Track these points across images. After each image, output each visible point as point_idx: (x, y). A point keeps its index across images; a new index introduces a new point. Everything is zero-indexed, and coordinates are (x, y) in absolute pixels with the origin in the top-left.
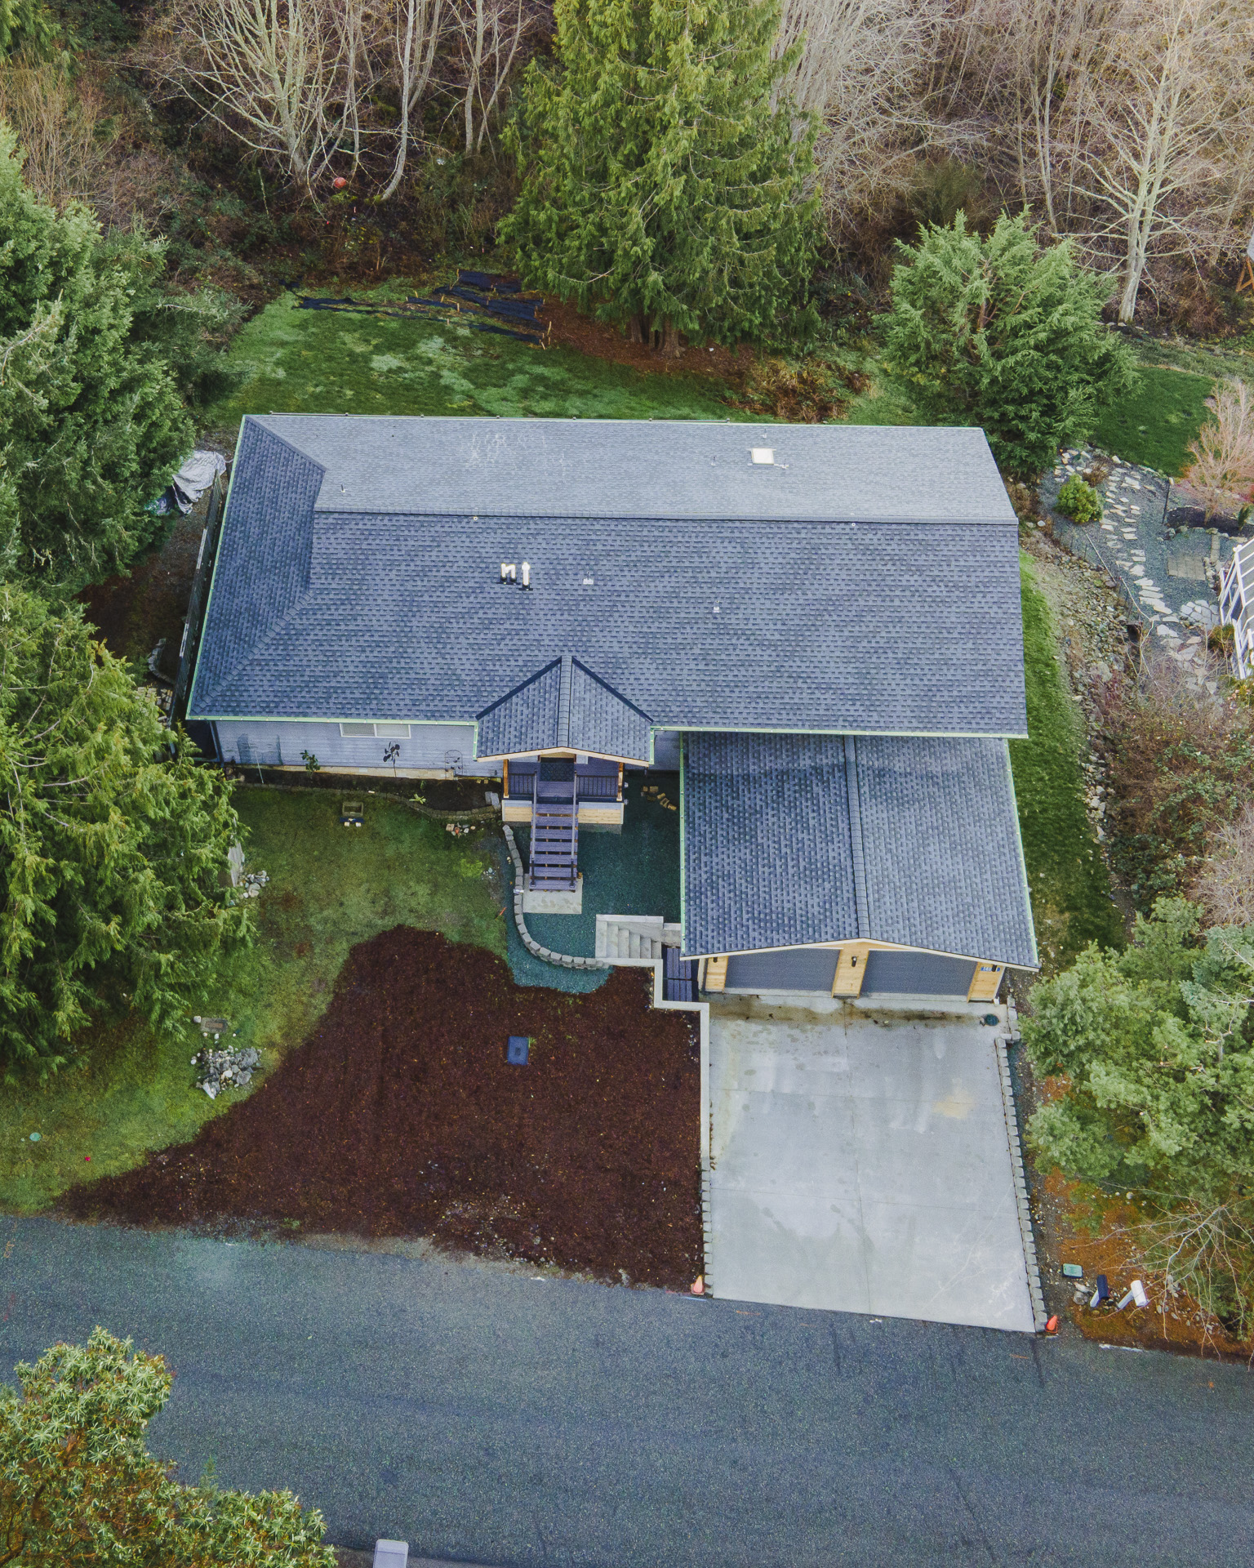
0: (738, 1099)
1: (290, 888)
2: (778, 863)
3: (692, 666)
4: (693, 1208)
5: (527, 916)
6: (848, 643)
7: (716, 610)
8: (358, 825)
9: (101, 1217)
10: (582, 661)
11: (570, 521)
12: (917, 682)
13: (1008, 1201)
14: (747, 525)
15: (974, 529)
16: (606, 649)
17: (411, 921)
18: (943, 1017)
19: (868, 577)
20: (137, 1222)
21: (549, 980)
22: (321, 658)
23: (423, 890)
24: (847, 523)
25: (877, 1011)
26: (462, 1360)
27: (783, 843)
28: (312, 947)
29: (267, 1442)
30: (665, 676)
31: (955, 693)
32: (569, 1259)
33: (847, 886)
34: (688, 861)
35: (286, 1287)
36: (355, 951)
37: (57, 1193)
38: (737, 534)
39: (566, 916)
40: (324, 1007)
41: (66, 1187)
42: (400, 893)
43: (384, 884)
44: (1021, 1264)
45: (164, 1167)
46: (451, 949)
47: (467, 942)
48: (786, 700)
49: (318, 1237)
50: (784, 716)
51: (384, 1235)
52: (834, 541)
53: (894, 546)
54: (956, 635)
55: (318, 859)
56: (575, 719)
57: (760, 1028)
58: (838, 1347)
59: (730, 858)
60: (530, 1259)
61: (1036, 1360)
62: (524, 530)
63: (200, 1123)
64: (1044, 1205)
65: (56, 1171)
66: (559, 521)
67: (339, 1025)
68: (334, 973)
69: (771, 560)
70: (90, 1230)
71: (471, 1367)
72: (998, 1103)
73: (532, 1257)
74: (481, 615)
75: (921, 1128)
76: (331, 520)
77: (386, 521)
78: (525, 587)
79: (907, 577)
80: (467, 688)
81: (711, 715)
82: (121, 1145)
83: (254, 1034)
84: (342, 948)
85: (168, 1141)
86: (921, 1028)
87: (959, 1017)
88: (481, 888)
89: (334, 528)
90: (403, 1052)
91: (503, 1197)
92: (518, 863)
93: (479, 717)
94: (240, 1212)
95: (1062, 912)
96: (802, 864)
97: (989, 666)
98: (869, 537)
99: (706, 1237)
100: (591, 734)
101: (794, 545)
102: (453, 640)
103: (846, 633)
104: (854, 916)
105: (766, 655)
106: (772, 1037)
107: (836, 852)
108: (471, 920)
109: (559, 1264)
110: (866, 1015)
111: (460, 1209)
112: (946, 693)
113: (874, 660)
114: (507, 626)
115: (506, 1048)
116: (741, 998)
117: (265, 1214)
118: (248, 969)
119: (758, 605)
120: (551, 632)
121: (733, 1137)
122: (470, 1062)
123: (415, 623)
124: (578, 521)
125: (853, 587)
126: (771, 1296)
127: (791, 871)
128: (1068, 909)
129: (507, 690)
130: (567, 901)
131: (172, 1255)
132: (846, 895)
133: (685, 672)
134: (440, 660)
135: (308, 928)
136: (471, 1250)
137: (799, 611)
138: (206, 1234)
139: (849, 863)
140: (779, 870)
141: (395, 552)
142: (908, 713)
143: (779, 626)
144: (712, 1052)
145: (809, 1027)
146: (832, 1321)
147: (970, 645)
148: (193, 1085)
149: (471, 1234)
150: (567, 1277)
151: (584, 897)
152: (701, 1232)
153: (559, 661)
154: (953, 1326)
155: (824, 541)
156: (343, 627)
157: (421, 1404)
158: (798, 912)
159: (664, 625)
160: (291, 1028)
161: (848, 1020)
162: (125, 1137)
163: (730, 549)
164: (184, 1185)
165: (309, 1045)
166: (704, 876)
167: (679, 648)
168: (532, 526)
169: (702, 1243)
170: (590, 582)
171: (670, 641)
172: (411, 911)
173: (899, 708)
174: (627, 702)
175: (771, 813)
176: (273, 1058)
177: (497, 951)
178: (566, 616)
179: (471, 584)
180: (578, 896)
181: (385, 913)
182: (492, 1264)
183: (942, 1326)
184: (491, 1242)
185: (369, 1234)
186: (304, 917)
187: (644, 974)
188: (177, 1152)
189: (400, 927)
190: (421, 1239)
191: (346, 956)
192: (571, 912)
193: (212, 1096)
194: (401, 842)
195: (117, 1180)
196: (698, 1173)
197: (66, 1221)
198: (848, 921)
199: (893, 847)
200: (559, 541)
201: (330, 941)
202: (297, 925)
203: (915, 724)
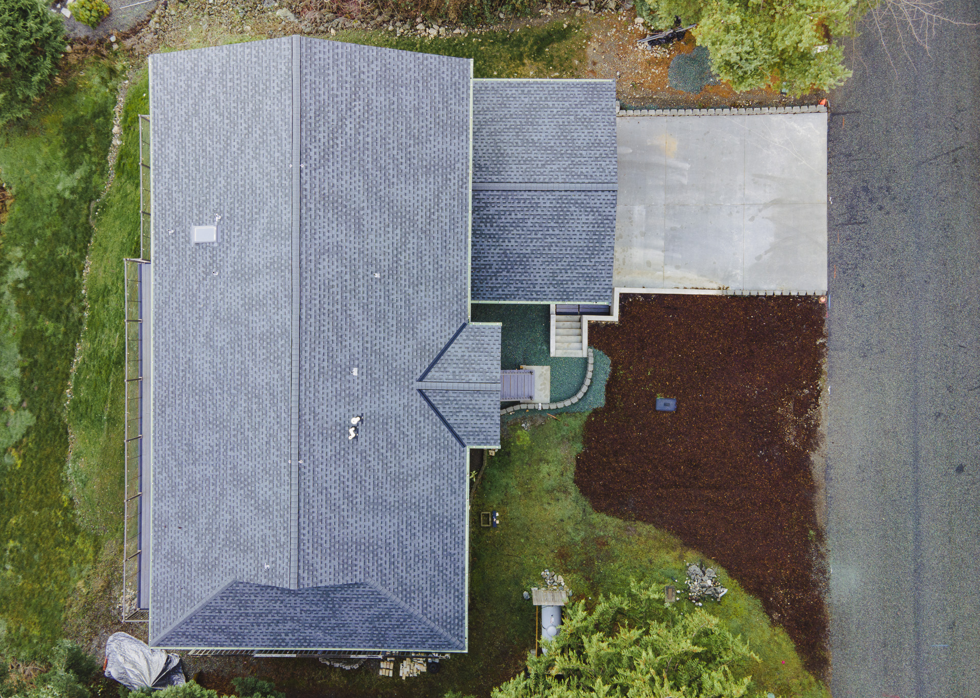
0: (670, 271)
1: (552, 555)
2: (549, 240)
3: (423, 294)
4: (762, 301)
5: (553, 400)
6: (403, 179)
7: (377, 275)
8: (497, 514)
9: (825, 649)
10: (420, 374)
11: (303, 388)
12: (432, 132)
13: (737, 120)
14: (304, 249)
15: (304, 71)
16: (410, 357)
17: (570, 474)
19: (348, 159)
20: (825, 627)
21: (601, 386)
22: (420, 565)
23: (545, 468)
24: (301, 171)
26: (886, 433)
27: (533, 236)
28: (600, 537)
29: (950, 538)
30: (430, 314)
31: (441, 106)
32: (815, 374)
33: (576, 196)
34: (537, 299)
35: (855, 535)
36: (598, 509)
37: (812, 679)
38: (313, 258)
39: (552, 375)
40: (647, 527)
41: (807, 674)
42: (549, 483)
43: (542, 494)
44: (781, 116)
45: (783, 615)
46: (590, 448)
47: (582, 439)
48: (447, 228)
49: (818, 519)
50: (459, 230)
51: (812, 480)
52: (317, 182)
53: (321, 136)
54: (395, 99)
55: (527, 539)
56: (474, 379)
58: (849, 222)
59: (540, 273)
60: (819, 395)
61: (844, 114)
62: (311, 423)
63: (745, 596)
64: (738, 99)
65: (796, 681)
66: (303, 397)
67: (661, 516)
68: (619, 522)
69: (334, 232)
70: (833, 655)
71: (889, 427)
72: (665, 119)
73: (816, 394)
74: (384, 451)
75: (687, 166)
76: (306, 575)
77: (305, 532)
78: (361, 420)
79: (348, 129)
80: (442, 455)
81: (459, 282)
82: (769, 643)
83: (675, 569)
84: (597, 518)
85: (762, 614)
88: (536, 430)
89: (311, 569)
90: (678, 475)
91: (779, 412)
92: (517, 407)
93: (464, 446)
94: (809, 567)
95: (524, 64)
96: (552, 224)
97: (420, 78)
98: (314, 154)
99: (786, 293)
100: (485, 367)
101: (321, 214)
102: (405, 470)
103: (395, 180)
104: (600, 193)
105: (412, 240)
107: (546, 201)
108: (563, 436)
109: (818, 378)
111: (790, 437)
112: (441, 112)
113: (415, 162)
114: (392, 431)
115: (665, 412)
117: (808, 552)
118: (623, 577)
119: (373, 244)
120: (397, 398)
121: (701, 276)
122: (680, 433)
123: (392, 499)
124: (302, 382)
125: (356, 171)
126: (823, 258)
127: (557, 232)
128: (521, 60)
129: (443, 427)
130: (541, 375)
131: (842, 604)
132: (583, 197)
133: (427, 299)
134: (421, 478)
135: (583, 540)
136: (815, 430)
137: (378, 214)
138: (827, 585)
139: (557, 193)
140: (555, 240)
141: (332, 521)
142: (456, 141)
143: (390, 230)
144: (632, 286)
146: (833, 226)
147: (403, 90)
148: (719, 603)
149: (806, 429)
150: (825, 373)
151: (537, 365)
152: (782, 296)
153: (420, 391)
154: (829, 158)
155: (317, 190)
156: (396, 552)
157: (916, 454)
158: (590, 229)
159: (390, 314)
160: (667, 546)
162: (762, 641)
163: (326, 263)
164: (793, 601)
165: (680, 533)
166: (552, 289)
167: (408, 302)
168: (307, 417)
169: (790, 296)
170: (355, 371)
171: (403, 311)
172: (562, 475)
173: (452, 147)
174: (452, 341)
175: (507, 243)
176: (691, 556)
177: (585, 419)
178: (385, 388)
179: (358, 460)
180: (537, 369)
181: (566, 492)
182: (823, 417)
183: (830, 165)
184: (811, 418)
185: (813, 489)
186: (575, 544)
187: (593, 327)
188: (768, 608)
189: (575, 482)
190: (812, 459)
191: (603, 515)
192: (549, 372)
193: (726, 591)
194: (507, 484)
195: (796, 642)
196: (734, 297)
197: (830, 670)
198: (603, 197)
199: (540, 163)
200: (320, 396)
201: (592, 526)
202: (582, 548)
203: (464, 137)
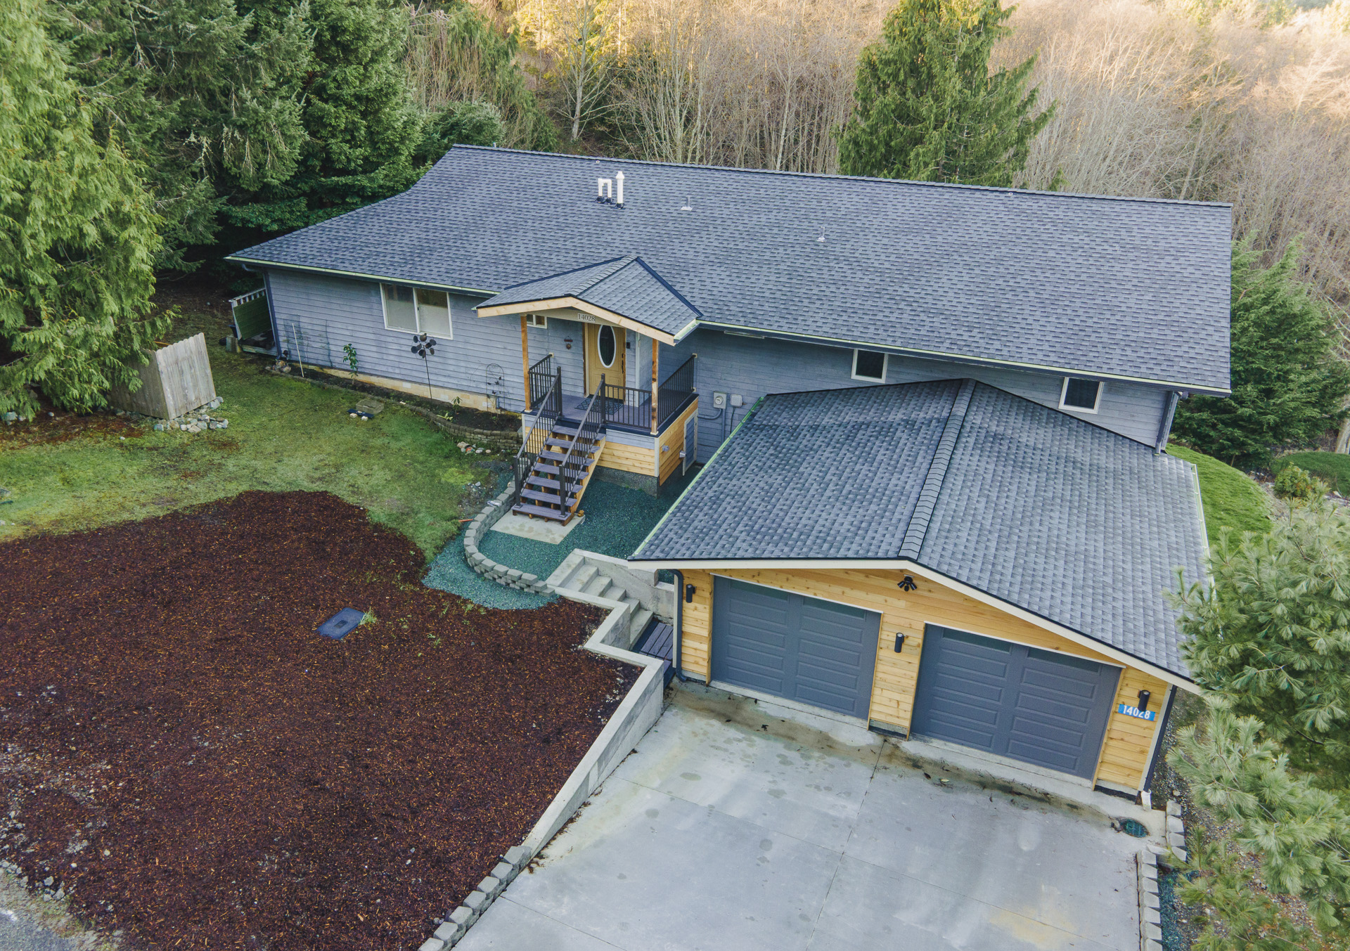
7: (822, 239)
8: (365, 418)
17: (344, 493)
18: (1044, 799)
23: (383, 475)
25: (934, 763)
28: (203, 477)
39: (539, 543)
42: (354, 471)
46: (363, 524)
47: (392, 525)
53: (1059, 213)
57: (740, 735)
75: (958, 939)
78: (619, 205)
86: (1001, 802)
87: (1073, 807)
88: (457, 495)
98: (1028, 204)
106: (751, 751)
107: (902, 480)
108: (416, 513)
110: (916, 763)
115: (329, 617)
116: (730, 697)
130: (549, 531)
135: (220, 465)
139: (916, 490)
145: (817, 754)
151: (573, 532)
161: (882, 762)
170: (689, 209)
172: (352, 485)
177: (423, 546)
180: (568, 529)
181: (320, 479)
186: (225, 458)
187: (593, 613)
189: (324, 493)
191: (232, 494)
192: (547, 540)
194: (398, 440)
201: (231, 480)
202: (210, 460)
